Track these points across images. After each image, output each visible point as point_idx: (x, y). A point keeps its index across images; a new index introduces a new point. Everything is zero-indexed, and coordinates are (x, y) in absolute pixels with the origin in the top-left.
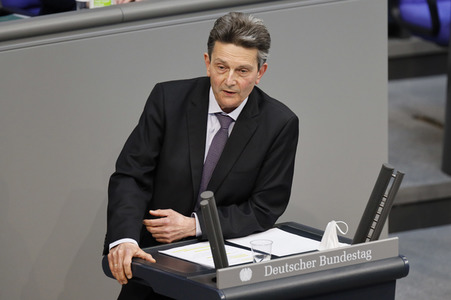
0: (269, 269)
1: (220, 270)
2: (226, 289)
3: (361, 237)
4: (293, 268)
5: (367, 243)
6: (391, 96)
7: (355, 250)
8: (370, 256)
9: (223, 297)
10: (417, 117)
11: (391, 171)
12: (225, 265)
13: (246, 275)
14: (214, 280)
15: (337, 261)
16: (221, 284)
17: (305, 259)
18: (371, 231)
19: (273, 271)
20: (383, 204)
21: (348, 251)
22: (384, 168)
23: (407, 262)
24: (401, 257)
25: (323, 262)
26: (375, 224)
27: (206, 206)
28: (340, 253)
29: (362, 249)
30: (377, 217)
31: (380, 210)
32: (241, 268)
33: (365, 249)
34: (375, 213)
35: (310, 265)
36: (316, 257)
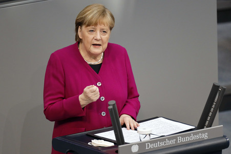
0: (148, 145)
1: (120, 146)
3: (201, 125)
4: (162, 144)
5: (205, 129)
6: (219, 32)
7: (198, 133)
8: (204, 137)
11: (218, 87)
12: (123, 143)
13: (135, 149)
14: (117, 152)
15: (187, 139)
17: (169, 139)
18: (207, 122)
19: (151, 146)
20: (213, 106)
21: (194, 134)
22: (214, 85)
23: (228, 140)
24: (224, 137)
25: (180, 141)
26: (209, 118)
27: (111, 109)
28: (189, 135)
29: (202, 132)
30: (211, 114)
31: (212, 109)
32: (132, 145)
33: (204, 132)
34: (209, 111)
35: (172, 142)
36: (176, 138)
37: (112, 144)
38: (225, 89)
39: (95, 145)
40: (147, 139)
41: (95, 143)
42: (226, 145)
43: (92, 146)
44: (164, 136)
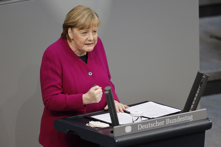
0: (140, 126)
1: (115, 127)
2: (118, 137)
3: (187, 109)
4: (152, 125)
5: (190, 112)
7: (184, 116)
8: (190, 119)
9: (117, 141)
10: (212, 36)
11: (202, 75)
12: (118, 124)
13: (128, 130)
14: (112, 132)
15: (175, 121)
16: (116, 134)
17: (159, 121)
18: (192, 106)
19: (142, 127)
20: (198, 92)
21: (181, 116)
22: (198, 73)
23: (211, 121)
24: (207, 119)
25: (168, 122)
26: (194, 102)
27: (107, 94)
28: (177, 117)
29: (188, 115)
30: (195, 98)
31: (197, 94)
32: (126, 126)
33: (189, 115)
34: (194, 96)
35: (161, 124)
36: (165, 120)
37: (108, 125)
38: (208, 76)
39: (92, 126)
40: (139, 120)
41: (92, 124)
42: (209, 126)
43: (90, 127)
44: (154, 118)
